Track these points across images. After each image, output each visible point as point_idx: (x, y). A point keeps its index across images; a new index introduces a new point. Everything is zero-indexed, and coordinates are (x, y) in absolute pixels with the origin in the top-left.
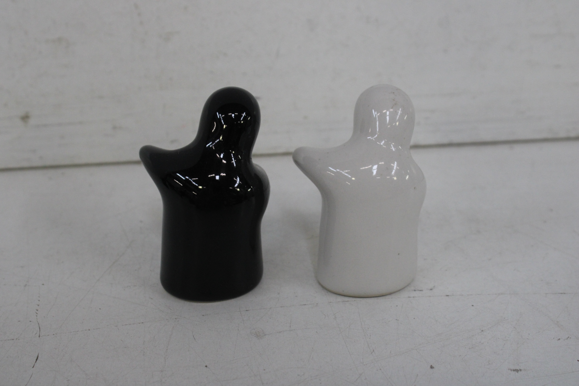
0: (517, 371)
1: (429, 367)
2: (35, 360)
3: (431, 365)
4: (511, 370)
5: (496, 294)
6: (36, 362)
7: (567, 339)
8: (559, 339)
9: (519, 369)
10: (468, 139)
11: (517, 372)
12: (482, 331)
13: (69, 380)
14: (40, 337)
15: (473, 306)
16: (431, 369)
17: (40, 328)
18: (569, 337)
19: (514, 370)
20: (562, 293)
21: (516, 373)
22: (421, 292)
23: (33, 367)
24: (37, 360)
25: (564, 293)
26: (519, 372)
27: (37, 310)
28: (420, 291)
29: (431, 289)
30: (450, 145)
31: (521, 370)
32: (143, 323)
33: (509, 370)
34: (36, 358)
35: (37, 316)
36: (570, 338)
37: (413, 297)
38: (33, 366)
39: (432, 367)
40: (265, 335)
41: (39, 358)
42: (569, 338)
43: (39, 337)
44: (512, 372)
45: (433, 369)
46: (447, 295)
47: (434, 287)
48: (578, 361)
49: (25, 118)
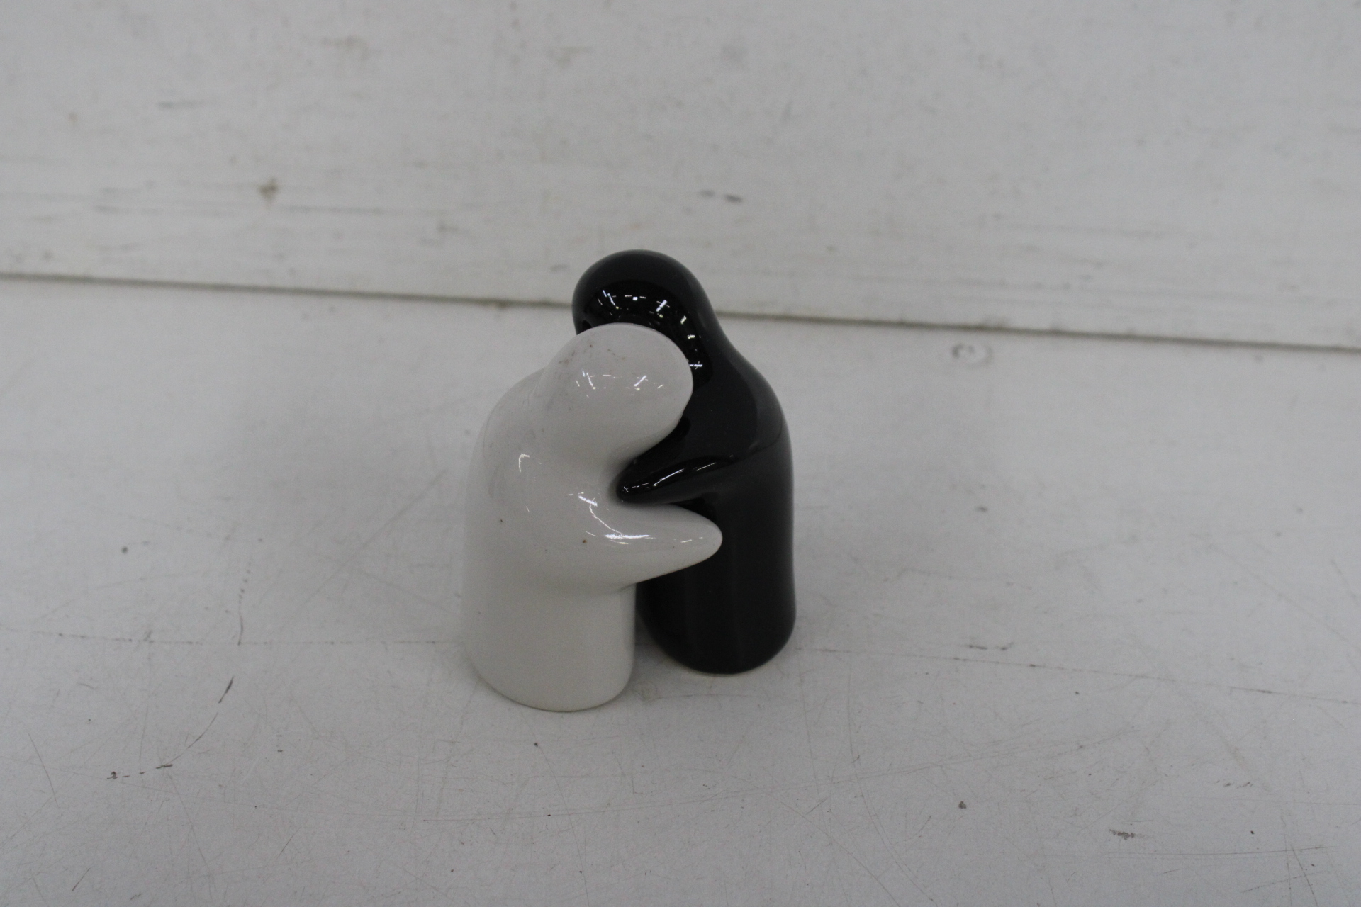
0: (1126, 835)
1: (957, 804)
2: (225, 690)
3: (962, 800)
4: (1115, 833)
5: (1130, 676)
6: (227, 692)
7: (1245, 786)
8: (1229, 785)
9: (1130, 834)
11: (1126, 839)
12: (1081, 747)
13: (281, 736)
14: (241, 645)
15: (1077, 693)
16: (960, 809)
17: (242, 627)
18: (1249, 783)
19: (1119, 834)
20: (1264, 692)
21: (1123, 839)
22: (982, 651)
23: (220, 702)
24: (229, 688)
25: (1269, 692)
26: (1130, 838)
27: (243, 591)
28: (982, 648)
29: (1004, 649)
31: (1133, 835)
33: (1111, 832)
34: (226, 686)
35: (240, 602)
36: (1252, 785)
37: (965, 660)
38: (219, 700)
39: (962, 806)
41: (232, 685)
42: (1249, 785)
43: (239, 643)
44: (1116, 836)
45: (964, 809)
46: (1033, 663)
47: (1012, 643)
48: (1252, 833)
49: (269, 190)
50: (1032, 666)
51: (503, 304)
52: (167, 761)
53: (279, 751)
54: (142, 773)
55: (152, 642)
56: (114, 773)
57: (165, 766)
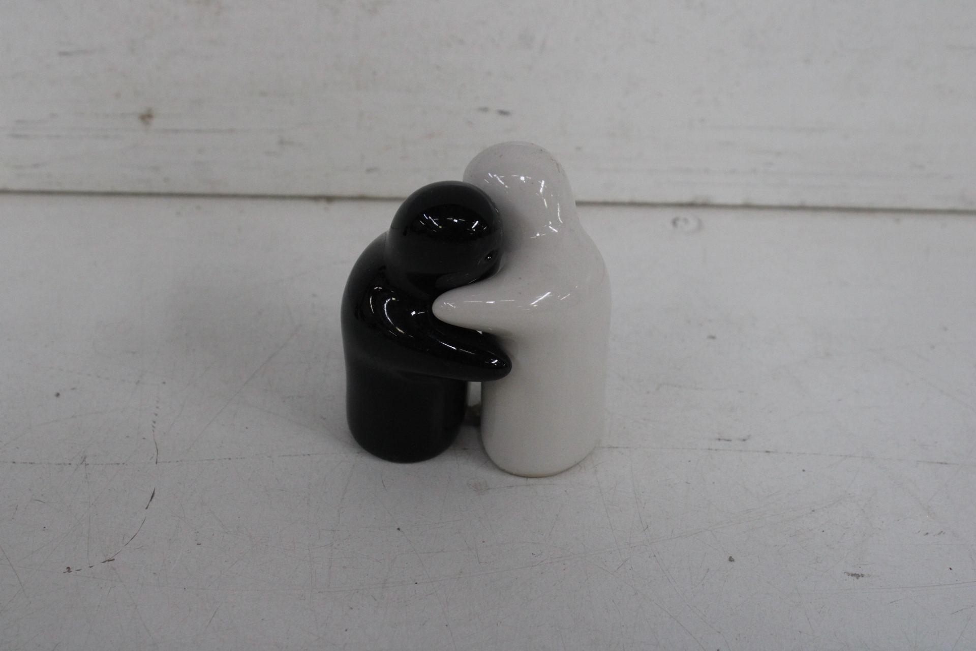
0: (857, 576)
1: (727, 558)
2: (150, 498)
3: (731, 556)
4: (849, 574)
5: (841, 456)
6: (151, 500)
7: (939, 534)
8: (927, 534)
9: (860, 574)
10: (830, 201)
11: (857, 578)
12: (813, 511)
13: (198, 532)
14: (158, 464)
15: (804, 471)
16: (730, 562)
17: (157, 450)
18: (942, 532)
19: (852, 575)
20: (942, 463)
21: (855, 579)
22: (728, 442)
23: (147, 508)
24: (152, 497)
25: (946, 464)
26: (860, 578)
27: (154, 422)
28: (728, 440)
29: (744, 440)
30: (802, 208)
31: (862, 575)
32: (309, 455)
33: (846, 574)
34: (151, 495)
35: (153, 431)
36: (944, 533)
37: (716, 450)
38: (146, 507)
39: (731, 560)
40: (489, 489)
41: (155, 495)
42: (942, 534)
43: (156, 463)
44: (850, 576)
45: (733, 562)
46: (768, 450)
47: (749, 436)
48: (951, 569)
49: (146, 117)
50: (767, 452)
51: (330, 199)
52: (110, 557)
53: (198, 544)
54: (91, 567)
55: (87, 465)
56: (68, 568)
57: (109, 561)
